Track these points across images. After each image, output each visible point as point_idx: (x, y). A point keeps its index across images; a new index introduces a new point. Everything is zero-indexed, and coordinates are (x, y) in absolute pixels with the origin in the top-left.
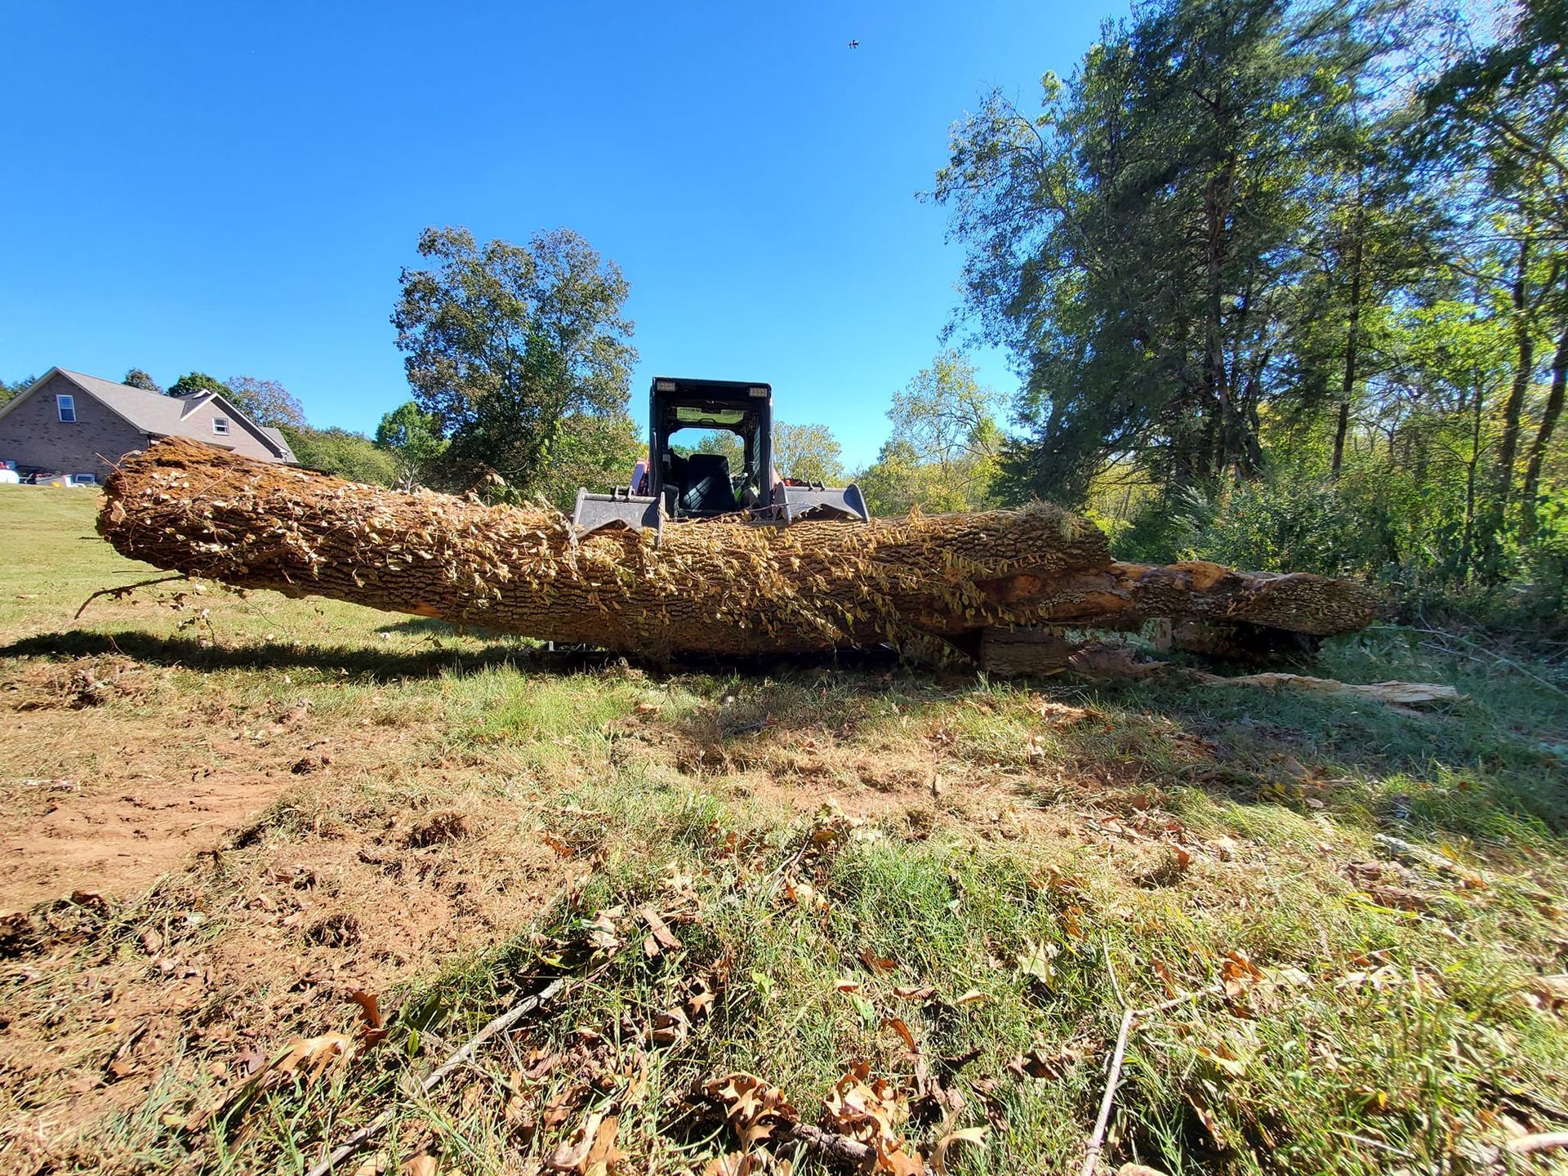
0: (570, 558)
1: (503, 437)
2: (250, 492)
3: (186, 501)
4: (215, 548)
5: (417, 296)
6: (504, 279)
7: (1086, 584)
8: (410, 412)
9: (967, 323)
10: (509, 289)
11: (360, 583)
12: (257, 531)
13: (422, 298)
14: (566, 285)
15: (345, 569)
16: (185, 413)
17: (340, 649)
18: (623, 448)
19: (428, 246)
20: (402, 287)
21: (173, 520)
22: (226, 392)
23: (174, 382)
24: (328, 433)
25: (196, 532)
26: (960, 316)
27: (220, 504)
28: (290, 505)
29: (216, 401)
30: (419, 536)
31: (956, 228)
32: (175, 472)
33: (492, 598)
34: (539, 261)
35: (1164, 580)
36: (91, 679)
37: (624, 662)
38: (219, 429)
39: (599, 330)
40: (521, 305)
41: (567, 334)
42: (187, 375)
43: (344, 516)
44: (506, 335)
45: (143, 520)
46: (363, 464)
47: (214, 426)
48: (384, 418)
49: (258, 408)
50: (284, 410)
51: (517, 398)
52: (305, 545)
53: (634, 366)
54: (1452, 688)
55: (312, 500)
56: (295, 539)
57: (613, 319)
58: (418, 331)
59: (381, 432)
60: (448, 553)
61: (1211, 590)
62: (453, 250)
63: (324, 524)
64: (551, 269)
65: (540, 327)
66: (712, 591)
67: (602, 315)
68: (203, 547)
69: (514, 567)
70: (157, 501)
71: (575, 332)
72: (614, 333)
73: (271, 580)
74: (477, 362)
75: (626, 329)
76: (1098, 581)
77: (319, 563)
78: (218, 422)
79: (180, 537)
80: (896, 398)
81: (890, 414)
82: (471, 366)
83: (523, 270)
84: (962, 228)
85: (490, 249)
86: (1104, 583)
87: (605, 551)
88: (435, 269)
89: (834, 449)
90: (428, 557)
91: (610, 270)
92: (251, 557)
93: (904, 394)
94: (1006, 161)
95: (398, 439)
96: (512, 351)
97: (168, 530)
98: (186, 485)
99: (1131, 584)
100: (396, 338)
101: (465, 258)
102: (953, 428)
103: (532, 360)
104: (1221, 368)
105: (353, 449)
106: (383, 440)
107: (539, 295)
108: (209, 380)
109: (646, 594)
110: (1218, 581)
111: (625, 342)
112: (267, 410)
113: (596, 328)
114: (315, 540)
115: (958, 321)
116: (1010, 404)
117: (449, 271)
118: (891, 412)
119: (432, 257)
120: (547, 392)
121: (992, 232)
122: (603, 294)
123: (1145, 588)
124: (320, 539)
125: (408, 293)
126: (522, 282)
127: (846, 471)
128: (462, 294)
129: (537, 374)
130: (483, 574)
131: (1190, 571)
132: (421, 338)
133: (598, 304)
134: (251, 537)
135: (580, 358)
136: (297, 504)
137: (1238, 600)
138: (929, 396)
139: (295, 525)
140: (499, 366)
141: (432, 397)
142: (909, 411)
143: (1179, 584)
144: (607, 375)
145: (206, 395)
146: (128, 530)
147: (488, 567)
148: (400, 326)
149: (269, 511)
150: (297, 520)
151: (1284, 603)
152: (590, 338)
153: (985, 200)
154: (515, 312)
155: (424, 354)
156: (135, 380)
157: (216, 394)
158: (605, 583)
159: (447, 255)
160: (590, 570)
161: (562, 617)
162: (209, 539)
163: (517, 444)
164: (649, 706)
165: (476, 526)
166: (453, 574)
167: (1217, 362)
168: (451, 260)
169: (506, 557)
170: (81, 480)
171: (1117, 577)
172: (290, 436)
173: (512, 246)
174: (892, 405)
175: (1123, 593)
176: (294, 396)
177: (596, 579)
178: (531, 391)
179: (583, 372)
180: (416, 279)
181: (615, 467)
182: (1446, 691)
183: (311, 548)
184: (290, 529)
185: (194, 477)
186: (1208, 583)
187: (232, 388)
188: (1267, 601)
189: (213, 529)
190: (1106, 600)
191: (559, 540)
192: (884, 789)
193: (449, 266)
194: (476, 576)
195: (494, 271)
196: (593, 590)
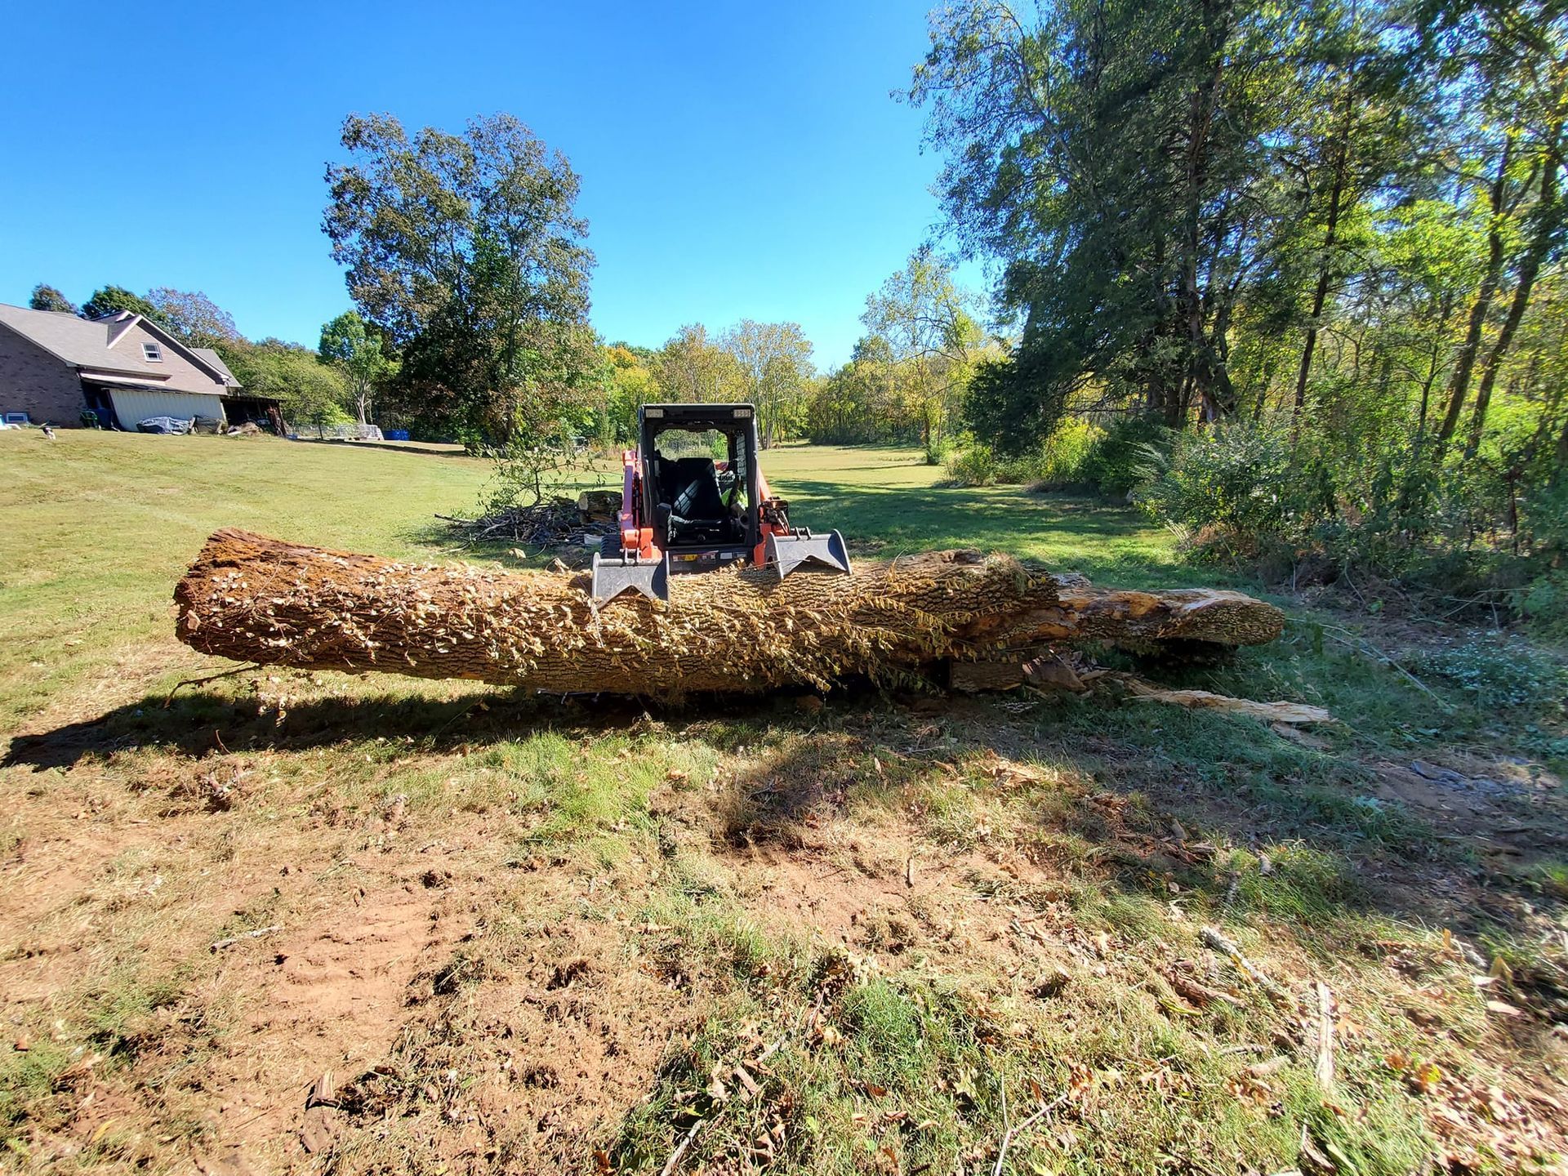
0: (593, 629)
1: (458, 355)
2: (302, 587)
3: (248, 601)
4: (283, 643)
5: (348, 197)
6: (442, 174)
7: (1039, 617)
8: (351, 322)
9: (944, 242)
10: (449, 187)
11: (413, 663)
12: (316, 624)
13: (354, 201)
14: (511, 181)
15: (398, 651)
16: (111, 339)
17: (388, 697)
18: (586, 361)
19: (354, 137)
20: (329, 186)
21: (241, 619)
22: (146, 309)
23: (87, 298)
24: (264, 345)
25: (263, 630)
26: (937, 234)
27: (280, 601)
28: (340, 597)
29: (142, 324)
30: (458, 616)
31: (931, 134)
32: (233, 573)
33: (530, 668)
34: (478, 154)
35: (1105, 611)
36: (215, 783)
37: (648, 716)
38: (151, 356)
39: (551, 230)
40: (463, 204)
41: (517, 237)
42: (102, 290)
43: (390, 603)
44: (450, 239)
45: (215, 624)
46: (309, 383)
47: (145, 352)
48: (324, 331)
49: (185, 323)
50: (214, 325)
51: (470, 311)
52: (360, 633)
53: (591, 270)
54: (1325, 712)
55: (358, 589)
56: (349, 629)
57: (565, 218)
58: (354, 239)
59: (324, 344)
60: (487, 632)
61: (1145, 618)
62: (381, 142)
63: (374, 613)
64: (492, 163)
65: (487, 228)
66: (719, 648)
67: (552, 214)
68: (272, 643)
69: (546, 639)
70: (223, 605)
71: (525, 235)
72: (567, 235)
73: (333, 663)
74: (423, 272)
75: (579, 228)
76: (1049, 614)
77: (375, 648)
78: (148, 347)
79: (249, 635)
80: (870, 300)
81: (864, 318)
82: (417, 277)
83: (462, 164)
84: (939, 135)
85: (423, 138)
86: (1052, 615)
87: (623, 621)
88: (364, 164)
89: (806, 348)
90: (470, 637)
91: (557, 161)
92: (314, 647)
93: (878, 298)
94: (985, 58)
95: (343, 353)
96: (459, 259)
97: (238, 630)
98: (245, 585)
99: (1077, 616)
100: (331, 249)
101: (395, 152)
102: (928, 332)
103: (483, 268)
104: (1194, 296)
105: (296, 365)
106: (326, 354)
107: (482, 194)
108: (126, 294)
109: (662, 656)
110: (1151, 609)
111: (580, 244)
112: (195, 325)
113: (548, 228)
114: (368, 628)
115: (935, 238)
116: (986, 307)
117: (380, 168)
118: (865, 316)
119: (359, 150)
120: (501, 304)
121: (970, 140)
122: (553, 190)
123: (1089, 620)
124: (373, 627)
125: (337, 194)
126: (461, 178)
127: (818, 372)
128: (398, 195)
129: (489, 283)
130: (520, 650)
131: (1128, 601)
132: (359, 248)
133: (548, 202)
134: (312, 631)
135: (533, 264)
136: (346, 595)
137: (1166, 626)
138: (904, 300)
139: (349, 616)
140: (447, 276)
141: (380, 315)
142: (884, 313)
143: (1117, 615)
144: (564, 281)
145: (130, 319)
146: (204, 633)
147: (524, 644)
148: (333, 235)
149: (323, 604)
150: (349, 610)
151: (1205, 625)
152: (543, 241)
153: (962, 103)
154: (458, 214)
155: (362, 265)
156: (43, 302)
157: (140, 317)
158: (625, 647)
159: (375, 148)
160: (612, 639)
161: (589, 676)
162: (277, 635)
163: (475, 363)
164: (678, 772)
165: (506, 602)
166: (495, 655)
167: (1190, 289)
168: (380, 154)
169: (537, 631)
170: (13, 420)
171: (1065, 609)
172: (224, 354)
173: (447, 134)
174: (866, 309)
175: (1070, 625)
176: (223, 309)
177: (617, 644)
178: (484, 303)
179: (537, 280)
180: (343, 176)
181: (579, 382)
182: (1319, 714)
183: (365, 635)
184: (344, 619)
185: (249, 576)
186: (1142, 611)
187: (153, 301)
188: (1191, 625)
189: (277, 626)
190: (1055, 630)
191: (582, 613)
192: (872, 876)
193: (379, 162)
194: (513, 649)
195: (428, 166)
196: (616, 654)
